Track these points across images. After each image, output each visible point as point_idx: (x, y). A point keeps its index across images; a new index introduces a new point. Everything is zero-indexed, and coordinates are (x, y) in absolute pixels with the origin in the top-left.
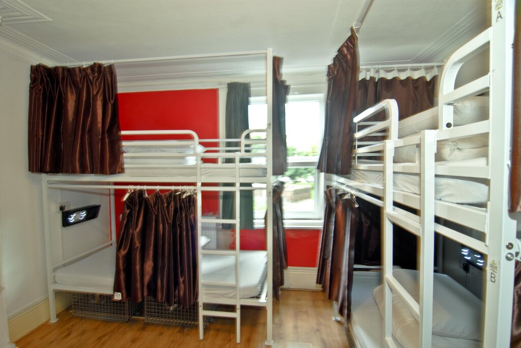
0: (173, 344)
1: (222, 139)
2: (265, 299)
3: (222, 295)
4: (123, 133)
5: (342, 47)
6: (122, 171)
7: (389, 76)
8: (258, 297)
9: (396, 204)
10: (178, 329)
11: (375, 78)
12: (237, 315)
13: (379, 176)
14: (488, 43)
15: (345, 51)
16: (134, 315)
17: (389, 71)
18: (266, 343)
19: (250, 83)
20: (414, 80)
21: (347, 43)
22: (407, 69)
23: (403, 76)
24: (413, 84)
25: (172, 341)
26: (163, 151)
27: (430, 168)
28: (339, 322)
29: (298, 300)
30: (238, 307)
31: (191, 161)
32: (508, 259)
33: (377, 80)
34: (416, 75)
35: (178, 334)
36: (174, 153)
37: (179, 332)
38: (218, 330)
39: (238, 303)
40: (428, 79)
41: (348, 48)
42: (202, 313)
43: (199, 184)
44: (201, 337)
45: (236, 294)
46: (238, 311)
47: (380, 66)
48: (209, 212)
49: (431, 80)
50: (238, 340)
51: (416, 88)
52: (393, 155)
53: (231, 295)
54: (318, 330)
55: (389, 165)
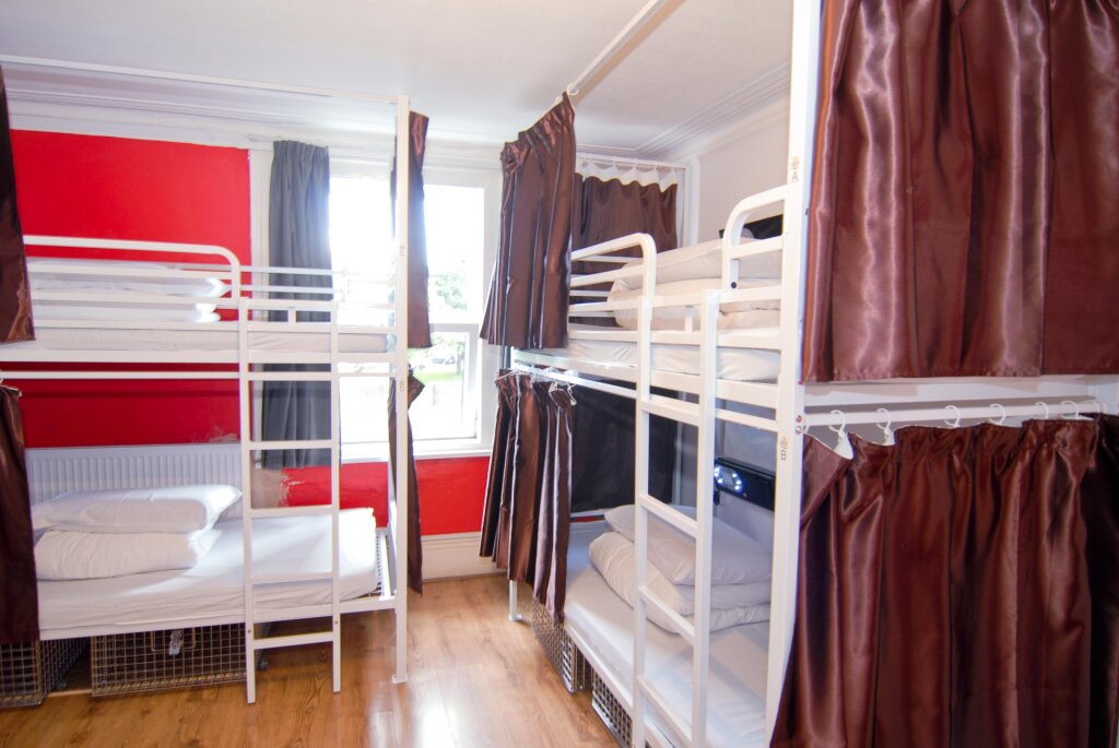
0: (185, 726)
1: (261, 265)
2: (392, 596)
3: (299, 602)
4: (29, 240)
5: (543, 119)
6: (29, 333)
7: (605, 176)
8: (377, 593)
9: (655, 390)
10: (186, 695)
11: (581, 177)
12: (334, 636)
13: (620, 351)
14: (783, 201)
15: (548, 129)
16: (55, 689)
17: (603, 166)
18: (394, 681)
19: (327, 147)
20: (641, 187)
21: (552, 117)
22: (631, 168)
23: (626, 180)
24: (642, 194)
25: (181, 720)
26: (127, 289)
27: (710, 337)
28: (521, 622)
29: (437, 598)
30: (337, 619)
31: (206, 316)
32: (798, 432)
33: (584, 180)
34: (646, 180)
35: (190, 705)
36: (158, 295)
37: (189, 700)
38: (284, 679)
39: (335, 611)
40: (663, 189)
41: (553, 124)
42: (253, 645)
43: (244, 367)
44: (251, 698)
45: (332, 594)
46: (337, 627)
47: (591, 156)
48: (223, 435)
49: (666, 192)
50: (337, 687)
51: (645, 202)
52: (650, 318)
53: (319, 598)
54: (487, 641)
55: (645, 334)
